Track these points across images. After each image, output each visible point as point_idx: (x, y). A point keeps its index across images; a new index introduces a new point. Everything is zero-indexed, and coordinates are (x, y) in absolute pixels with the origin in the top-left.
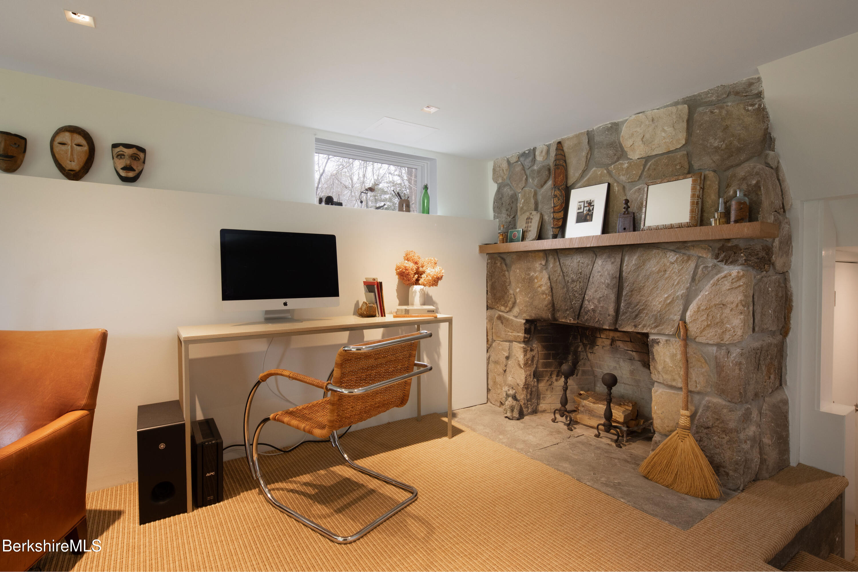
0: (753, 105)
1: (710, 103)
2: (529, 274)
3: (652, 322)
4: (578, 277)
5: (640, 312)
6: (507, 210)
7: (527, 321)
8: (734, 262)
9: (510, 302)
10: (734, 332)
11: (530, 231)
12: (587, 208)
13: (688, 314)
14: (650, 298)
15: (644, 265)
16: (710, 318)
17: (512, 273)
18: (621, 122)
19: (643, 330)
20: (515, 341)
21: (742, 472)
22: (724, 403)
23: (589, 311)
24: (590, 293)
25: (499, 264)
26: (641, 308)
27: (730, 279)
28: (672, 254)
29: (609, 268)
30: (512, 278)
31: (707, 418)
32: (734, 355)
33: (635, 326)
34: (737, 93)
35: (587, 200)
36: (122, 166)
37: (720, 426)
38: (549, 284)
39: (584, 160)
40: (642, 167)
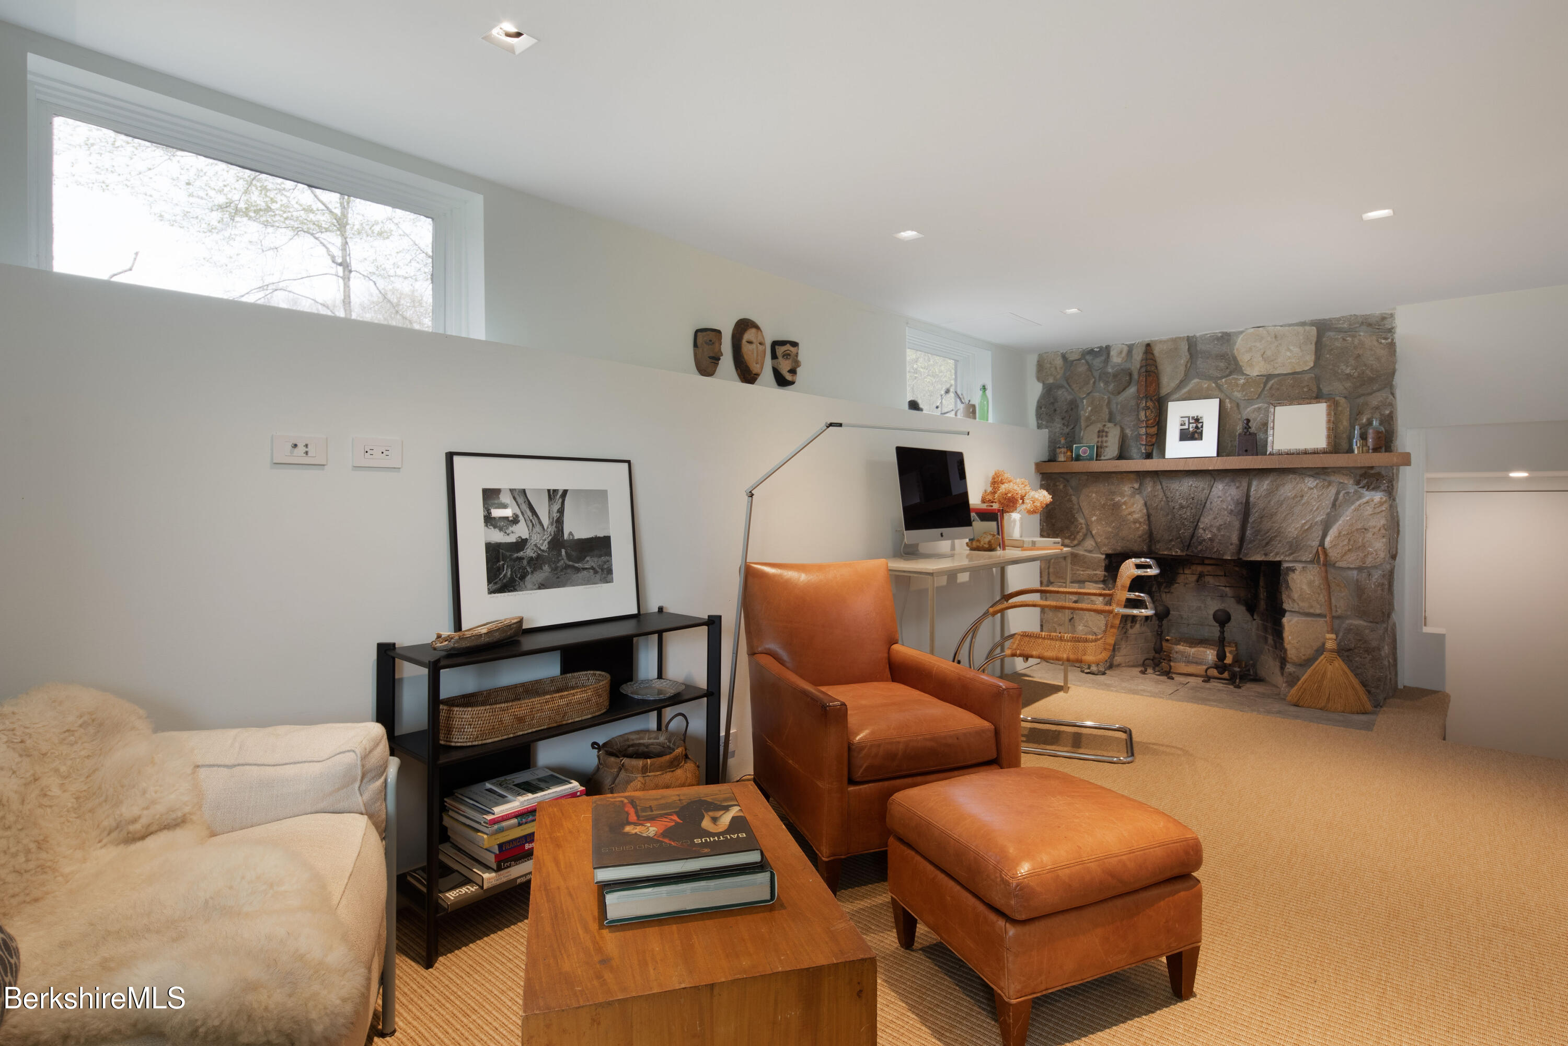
0: (1386, 339)
1: (1340, 330)
2: (1113, 500)
3: (1286, 549)
4: (1189, 502)
5: (1271, 539)
6: (1063, 419)
7: (1108, 556)
8: (1375, 489)
9: (1081, 534)
10: (1377, 554)
11: (1106, 447)
12: (1194, 425)
13: (1328, 539)
14: (1284, 525)
15: (1277, 490)
16: (1352, 542)
17: (1082, 497)
18: (1234, 332)
19: (1275, 558)
20: (1089, 582)
21: (1382, 688)
22: (1365, 624)
23: (1204, 540)
24: (1206, 520)
25: (1061, 487)
26: (1273, 535)
27: (1372, 504)
28: (1311, 479)
29: (1232, 493)
30: (1084, 504)
31: (1349, 640)
32: (1376, 577)
33: (1266, 555)
34: (1370, 325)
35: (1193, 416)
36: (789, 369)
37: (1362, 646)
38: (1145, 511)
39: (1182, 369)
40: (1262, 385)
